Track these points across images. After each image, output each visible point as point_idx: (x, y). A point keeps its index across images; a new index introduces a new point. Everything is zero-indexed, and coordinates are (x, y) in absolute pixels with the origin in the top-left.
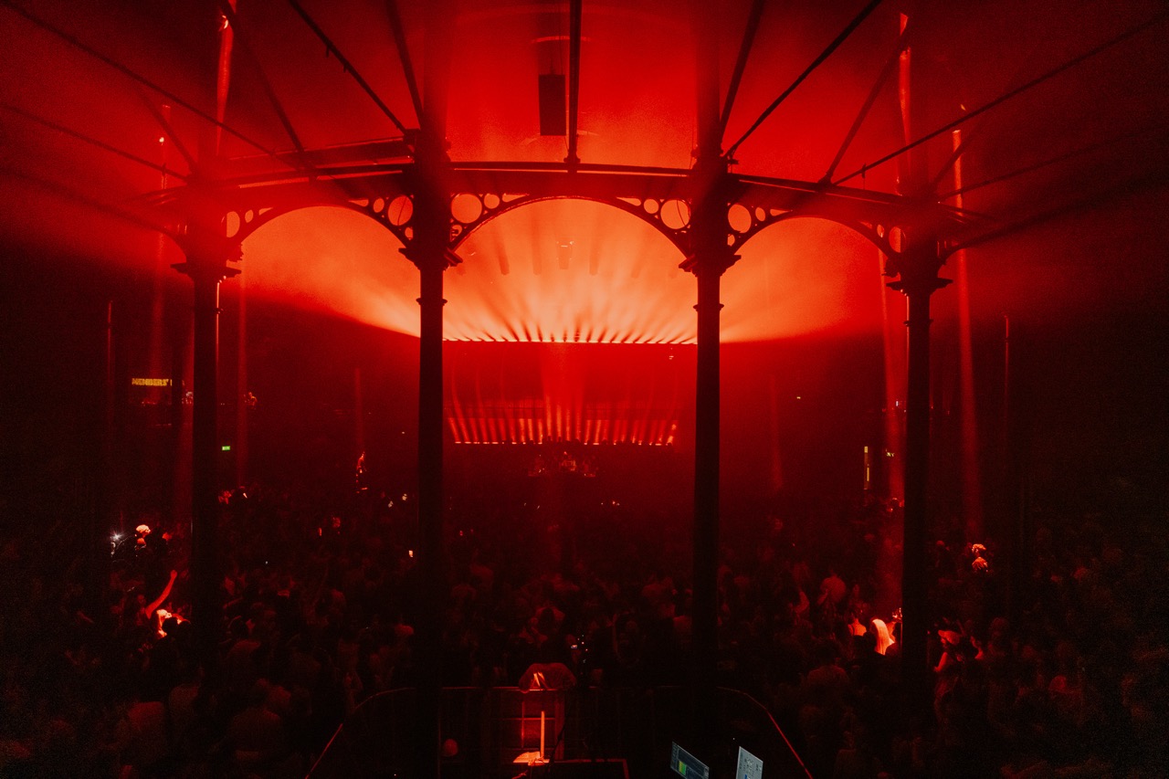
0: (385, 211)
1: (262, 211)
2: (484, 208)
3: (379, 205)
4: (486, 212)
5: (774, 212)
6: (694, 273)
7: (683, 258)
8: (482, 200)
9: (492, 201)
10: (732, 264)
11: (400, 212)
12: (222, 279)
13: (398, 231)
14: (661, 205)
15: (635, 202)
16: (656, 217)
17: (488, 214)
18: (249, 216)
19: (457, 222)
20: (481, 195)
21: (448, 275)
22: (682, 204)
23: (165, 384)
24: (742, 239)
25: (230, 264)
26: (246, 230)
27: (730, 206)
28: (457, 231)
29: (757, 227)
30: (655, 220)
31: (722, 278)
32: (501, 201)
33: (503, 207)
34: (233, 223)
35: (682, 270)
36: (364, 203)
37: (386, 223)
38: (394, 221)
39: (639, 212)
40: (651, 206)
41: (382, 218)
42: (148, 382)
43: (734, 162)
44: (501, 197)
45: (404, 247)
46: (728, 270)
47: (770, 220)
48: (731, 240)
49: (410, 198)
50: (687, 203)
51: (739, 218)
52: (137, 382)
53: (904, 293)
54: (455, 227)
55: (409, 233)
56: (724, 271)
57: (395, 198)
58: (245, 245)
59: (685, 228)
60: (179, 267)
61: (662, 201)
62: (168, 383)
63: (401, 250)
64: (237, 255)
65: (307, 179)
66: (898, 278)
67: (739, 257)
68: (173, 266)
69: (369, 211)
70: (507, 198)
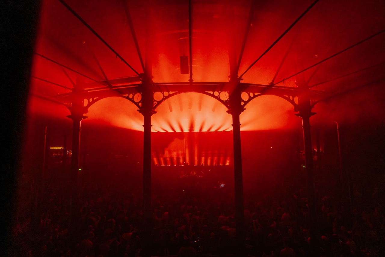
0: (133, 98)
1: (95, 99)
2: (164, 96)
3: (131, 96)
4: (164, 97)
5: (256, 94)
6: (231, 114)
7: (228, 110)
8: (163, 94)
9: (166, 94)
10: (243, 111)
11: (138, 98)
12: (82, 120)
13: (137, 104)
14: (219, 93)
15: (211, 93)
16: (218, 97)
17: (165, 98)
18: (91, 100)
19: (155, 101)
20: (163, 92)
21: (152, 117)
22: (226, 93)
23: (61, 148)
24: (246, 103)
25: (84, 115)
26: (90, 104)
27: (242, 93)
28: (155, 103)
29: (250, 99)
30: (218, 98)
31: (240, 116)
32: (169, 94)
33: (170, 96)
34: (86, 102)
35: (227, 113)
36: (126, 95)
37: (133, 101)
38: (135, 101)
39: (213, 96)
40: (216, 94)
41: (132, 100)
42: (55, 148)
43: (243, 79)
44: (169, 93)
45: (139, 109)
46: (242, 113)
47: (255, 96)
48: (242, 103)
49: (141, 94)
50: (228, 92)
51: (245, 96)
52: (52, 148)
53: (301, 117)
54: (155, 102)
55: (140, 104)
56: (241, 113)
57: (136, 94)
58: (89, 109)
59: (227, 100)
60: (69, 117)
61: (220, 92)
62: (62, 148)
63: (138, 110)
64: (87, 112)
65: (109, 89)
66: (298, 112)
67: (245, 109)
68: (67, 116)
69: (128, 98)
70: (171, 93)
